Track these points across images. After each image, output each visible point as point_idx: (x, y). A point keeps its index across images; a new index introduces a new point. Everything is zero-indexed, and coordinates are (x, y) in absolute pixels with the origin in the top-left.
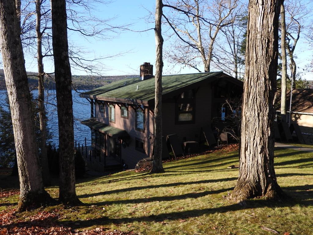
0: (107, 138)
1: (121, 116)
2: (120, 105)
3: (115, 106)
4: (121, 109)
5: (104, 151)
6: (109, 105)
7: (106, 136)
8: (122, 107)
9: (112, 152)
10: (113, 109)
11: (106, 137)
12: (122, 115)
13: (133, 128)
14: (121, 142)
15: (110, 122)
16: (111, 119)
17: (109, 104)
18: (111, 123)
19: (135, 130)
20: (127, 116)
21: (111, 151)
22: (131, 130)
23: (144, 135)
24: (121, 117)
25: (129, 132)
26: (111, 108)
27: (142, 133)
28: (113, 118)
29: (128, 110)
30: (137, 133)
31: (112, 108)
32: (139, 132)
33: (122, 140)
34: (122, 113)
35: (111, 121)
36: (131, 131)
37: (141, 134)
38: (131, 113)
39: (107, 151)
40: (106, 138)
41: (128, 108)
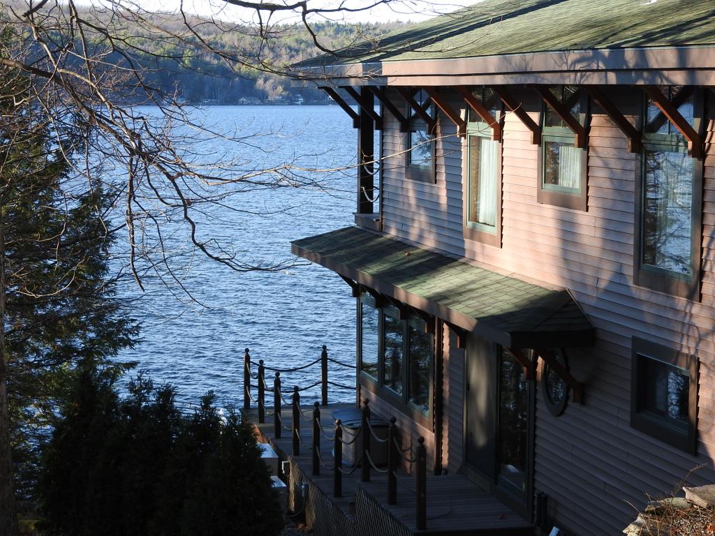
0: (446, 349)
1: (541, 187)
2: (535, 117)
3: (502, 123)
4: (537, 139)
5: (430, 437)
6: (464, 125)
7: (446, 334)
8: (546, 131)
9: (481, 440)
10: (489, 148)
11: (446, 341)
12: (549, 187)
13: (620, 274)
14: (539, 369)
15: (472, 237)
16: (475, 219)
17: (462, 116)
18: (477, 246)
19: (631, 283)
20: (577, 186)
21: (470, 436)
22: (603, 285)
23: (696, 321)
24: (540, 199)
25: (589, 299)
26: (477, 142)
27: (681, 301)
28: (487, 208)
29: (584, 143)
30: (645, 308)
31: (485, 143)
32: (659, 298)
33: (540, 360)
34: (549, 170)
35: (474, 234)
36: (606, 291)
37: (676, 311)
38: (606, 166)
39: (445, 434)
40: (440, 345)
41: (588, 129)
